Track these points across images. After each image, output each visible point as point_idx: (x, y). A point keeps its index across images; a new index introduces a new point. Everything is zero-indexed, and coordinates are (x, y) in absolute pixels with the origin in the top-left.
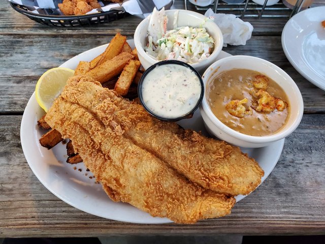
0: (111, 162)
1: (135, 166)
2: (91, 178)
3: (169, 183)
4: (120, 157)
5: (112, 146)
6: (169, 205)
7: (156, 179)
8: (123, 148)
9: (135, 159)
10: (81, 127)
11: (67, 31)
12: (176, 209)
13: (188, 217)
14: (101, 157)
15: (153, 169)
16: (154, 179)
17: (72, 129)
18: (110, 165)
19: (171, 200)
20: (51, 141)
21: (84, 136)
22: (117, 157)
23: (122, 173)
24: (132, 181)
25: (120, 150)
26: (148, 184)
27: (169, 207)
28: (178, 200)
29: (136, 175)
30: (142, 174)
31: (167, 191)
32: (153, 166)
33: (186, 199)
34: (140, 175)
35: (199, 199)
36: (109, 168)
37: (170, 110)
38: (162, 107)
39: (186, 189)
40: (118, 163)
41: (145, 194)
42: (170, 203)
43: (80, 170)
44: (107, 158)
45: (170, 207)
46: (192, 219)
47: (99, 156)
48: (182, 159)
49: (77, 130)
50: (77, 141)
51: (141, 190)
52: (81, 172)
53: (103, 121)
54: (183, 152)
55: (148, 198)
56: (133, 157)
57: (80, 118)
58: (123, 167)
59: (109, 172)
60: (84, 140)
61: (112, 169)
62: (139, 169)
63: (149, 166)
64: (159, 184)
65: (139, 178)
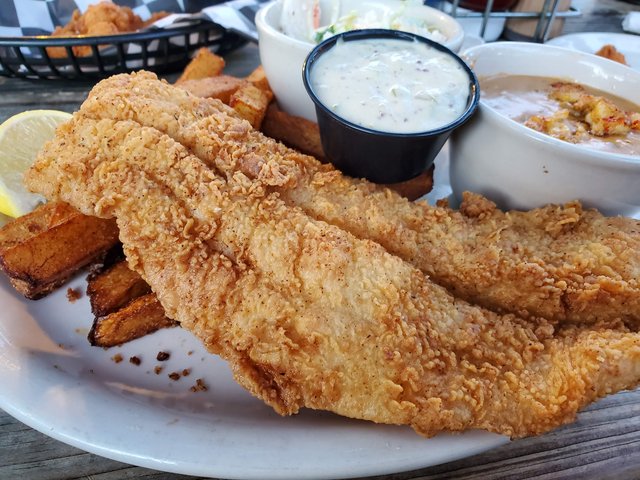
0: (258, 276)
1: (341, 271)
2: (175, 376)
3: (452, 316)
4: (287, 251)
5: (257, 224)
6: (473, 383)
7: (411, 306)
8: (292, 228)
9: (335, 251)
10: (150, 176)
11: (61, 93)
12: (497, 392)
13: (546, 403)
14: (220, 265)
15: (396, 278)
16: (405, 306)
17: (123, 181)
18: (255, 285)
19: (473, 367)
20: (40, 263)
21: (163, 203)
22: (277, 254)
23: (299, 302)
24: (338, 322)
25: (283, 233)
26: (390, 324)
27: (473, 387)
28: (494, 362)
29: (345, 302)
30: (365, 296)
31: (452, 341)
32: (392, 269)
33: (515, 355)
34: (360, 300)
35: (555, 344)
36: (255, 293)
37: (406, 120)
38: (382, 115)
39: (506, 326)
40: (282, 275)
41: (389, 357)
42: (470, 374)
43: (136, 361)
44: (242, 266)
45: (478, 387)
46: (563, 406)
47: (215, 264)
48: (465, 251)
49: (140, 185)
50: (141, 221)
51: (372, 346)
52: (141, 366)
53: (218, 161)
54: (460, 236)
55: (402, 367)
56: (330, 246)
57: (147, 150)
58: (302, 282)
59: (257, 309)
60: (163, 217)
61: (265, 296)
62: (351, 280)
63: (381, 270)
64: (424, 319)
65: (358, 310)
